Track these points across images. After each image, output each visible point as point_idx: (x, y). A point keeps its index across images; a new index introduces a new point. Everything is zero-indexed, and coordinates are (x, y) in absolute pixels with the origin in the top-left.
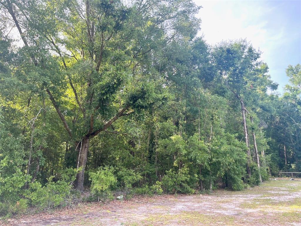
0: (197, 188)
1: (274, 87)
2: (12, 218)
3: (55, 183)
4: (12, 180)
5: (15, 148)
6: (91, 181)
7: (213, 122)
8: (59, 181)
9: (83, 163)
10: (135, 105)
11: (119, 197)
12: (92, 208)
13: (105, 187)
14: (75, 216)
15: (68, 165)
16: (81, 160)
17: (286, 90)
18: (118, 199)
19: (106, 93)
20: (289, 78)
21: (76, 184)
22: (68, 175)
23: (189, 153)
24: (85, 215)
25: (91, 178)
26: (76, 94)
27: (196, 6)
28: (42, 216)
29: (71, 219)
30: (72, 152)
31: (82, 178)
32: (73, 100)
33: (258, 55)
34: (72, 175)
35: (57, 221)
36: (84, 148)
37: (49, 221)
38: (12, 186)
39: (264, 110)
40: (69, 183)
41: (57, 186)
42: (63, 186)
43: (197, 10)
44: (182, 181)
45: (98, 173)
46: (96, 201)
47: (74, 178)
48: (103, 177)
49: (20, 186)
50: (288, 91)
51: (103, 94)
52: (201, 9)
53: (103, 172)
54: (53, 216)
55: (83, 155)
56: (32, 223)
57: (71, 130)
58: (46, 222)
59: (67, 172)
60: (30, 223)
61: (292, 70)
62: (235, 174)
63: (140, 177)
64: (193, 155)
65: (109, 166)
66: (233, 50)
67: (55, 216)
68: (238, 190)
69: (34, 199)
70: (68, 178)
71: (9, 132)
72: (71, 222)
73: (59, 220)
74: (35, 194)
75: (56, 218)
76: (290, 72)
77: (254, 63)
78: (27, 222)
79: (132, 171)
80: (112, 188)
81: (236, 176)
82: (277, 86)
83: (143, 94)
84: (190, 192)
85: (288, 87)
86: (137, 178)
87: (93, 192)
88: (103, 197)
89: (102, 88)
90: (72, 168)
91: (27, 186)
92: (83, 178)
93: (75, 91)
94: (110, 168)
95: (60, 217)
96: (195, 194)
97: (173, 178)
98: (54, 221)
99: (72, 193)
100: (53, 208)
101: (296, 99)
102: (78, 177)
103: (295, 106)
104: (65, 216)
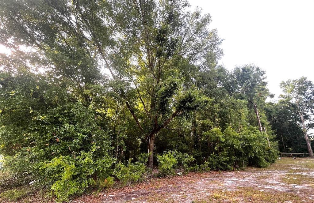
0: (235, 166)
1: (272, 96)
2: (103, 192)
3: (134, 163)
4: (101, 162)
5: (104, 138)
6: (159, 162)
7: (241, 118)
8: (136, 163)
9: (152, 150)
10: (185, 107)
11: (179, 173)
12: (162, 183)
13: (170, 167)
14: (150, 190)
15: (142, 151)
16: (150, 148)
17: (280, 98)
18: (178, 175)
19: (165, 97)
20: (282, 89)
21: (148, 164)
22: (143, 158)
23: (226, 141)
24: (157, 189)
25: (159, 160)
26: (144, 105)
27: (220, 39)
28: (125, 189)
29: (147, 193)
30: (144, 143)
31: (151, 160)
32: (143, 109)
33: (263, 72)
34: (145, 158)
35: (136, 195)
36: (151, 140)
37: (130, 195)
38: (102, 166)
39: (267, 111)
40: (143, 164)
41: (135, 166)
42: (139, 166)
43: (221, 42)
44: (223, 161)
45: (164, 156)
46: (163, 176)
47: (147, 160)
48: (168, 159)
49: (108, 166)
50: (282, 98)
51: (163, 98)
52: (223, 40)
53: (167, 155)
54: (133, 190)
55: (152, 145)
56: (117, 197)
57: (142, 128)
58: (128, 196)
59: (142, 156)
60: (115, 197)
61: (284, 83)
62: (260, 155)
63: (193, 159)
64: (230, 142)
65: (171, 151)
66: (247, 69)
67: (134, 190)
68: (264, 167)
69: (119, 176)
70: (142, 160)
71: (99, 127)
72: (147, 197)
73: (138, 194)
74: (120, 172)
75: (136, 192)
76: (282, 85)
77: (261, 77)
78: (114, 196)
79: (187, 154)
80: (174, 167)
81: (261, 157)
82: (274, 95)
83: (190, 99)
84: (230, 169)
85: (281, 96)
86: (191, 159)
87: (161, 171)
88: (168, 174)
89: (162, 93)
90: (145, 153)
91: (113, 166)
92: (153, 160)
93: (143, 104)
94: (171, 152)
95: (138, 191)
96: (234, 170)
97: (216, 159)
98: (134, 195)
99: (146, 170)
100: (133, 182)
101: (290, 103)
102: (149, 159)
103: (288, 108)
104: (142, 190)
